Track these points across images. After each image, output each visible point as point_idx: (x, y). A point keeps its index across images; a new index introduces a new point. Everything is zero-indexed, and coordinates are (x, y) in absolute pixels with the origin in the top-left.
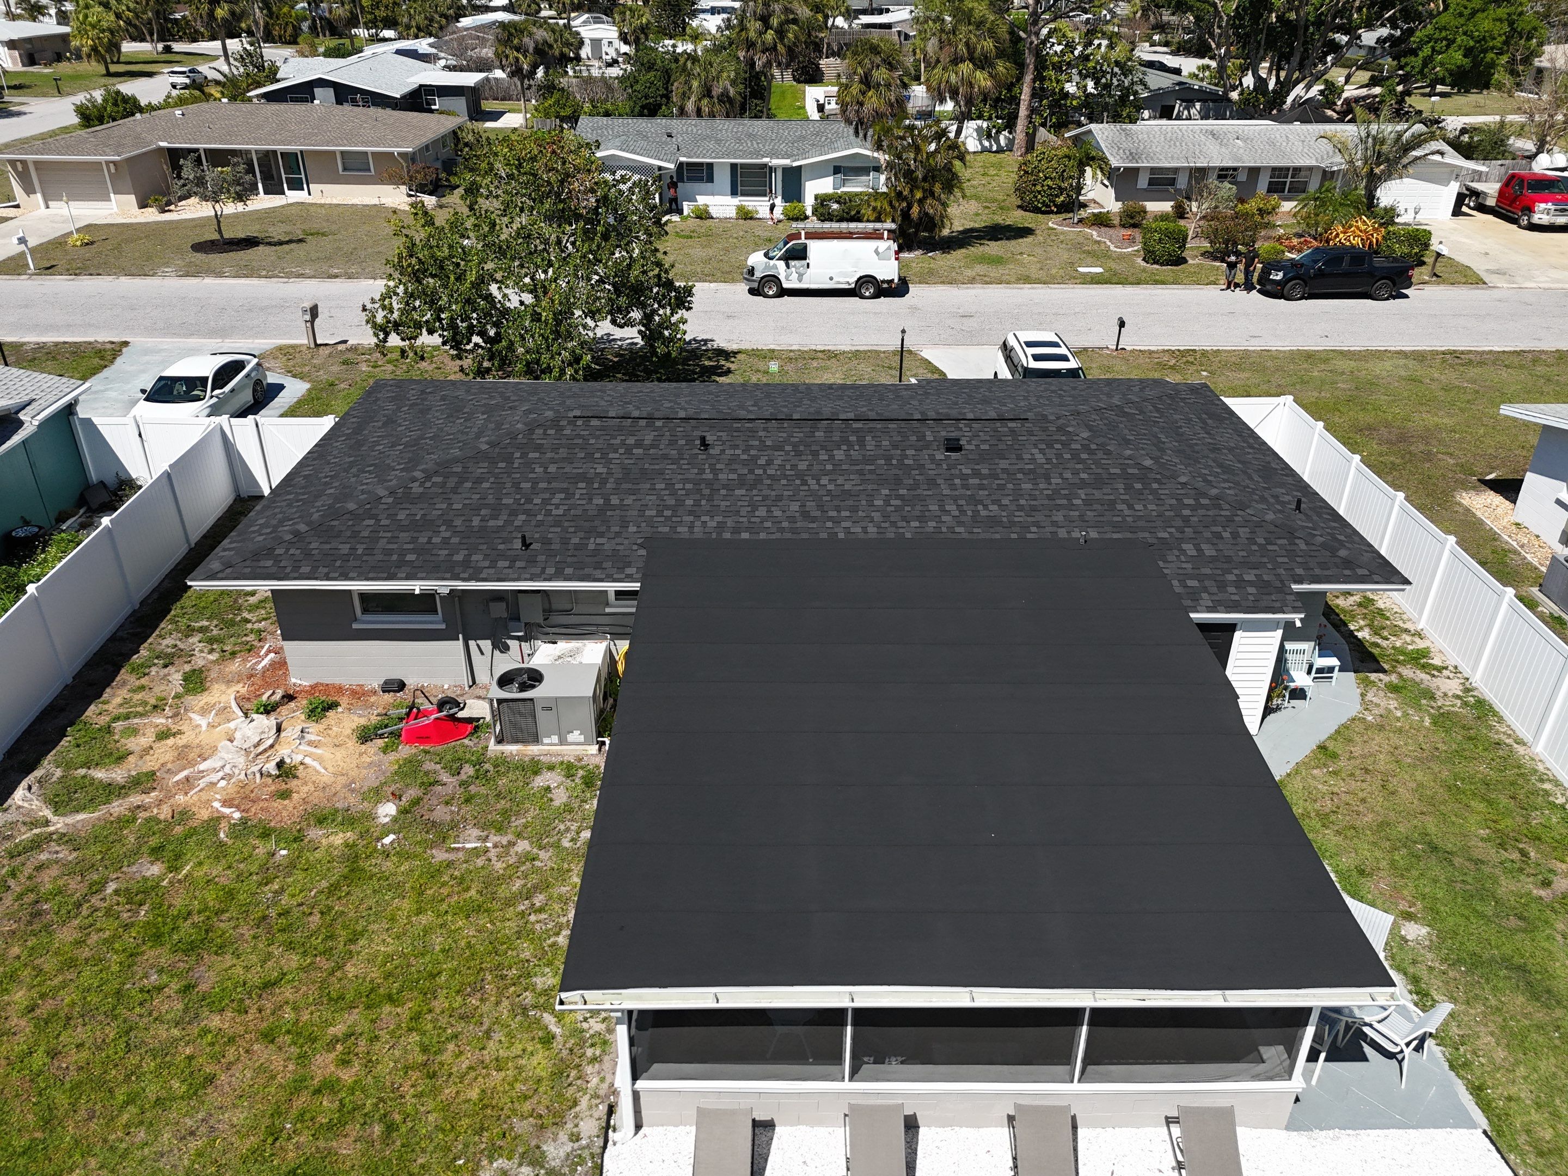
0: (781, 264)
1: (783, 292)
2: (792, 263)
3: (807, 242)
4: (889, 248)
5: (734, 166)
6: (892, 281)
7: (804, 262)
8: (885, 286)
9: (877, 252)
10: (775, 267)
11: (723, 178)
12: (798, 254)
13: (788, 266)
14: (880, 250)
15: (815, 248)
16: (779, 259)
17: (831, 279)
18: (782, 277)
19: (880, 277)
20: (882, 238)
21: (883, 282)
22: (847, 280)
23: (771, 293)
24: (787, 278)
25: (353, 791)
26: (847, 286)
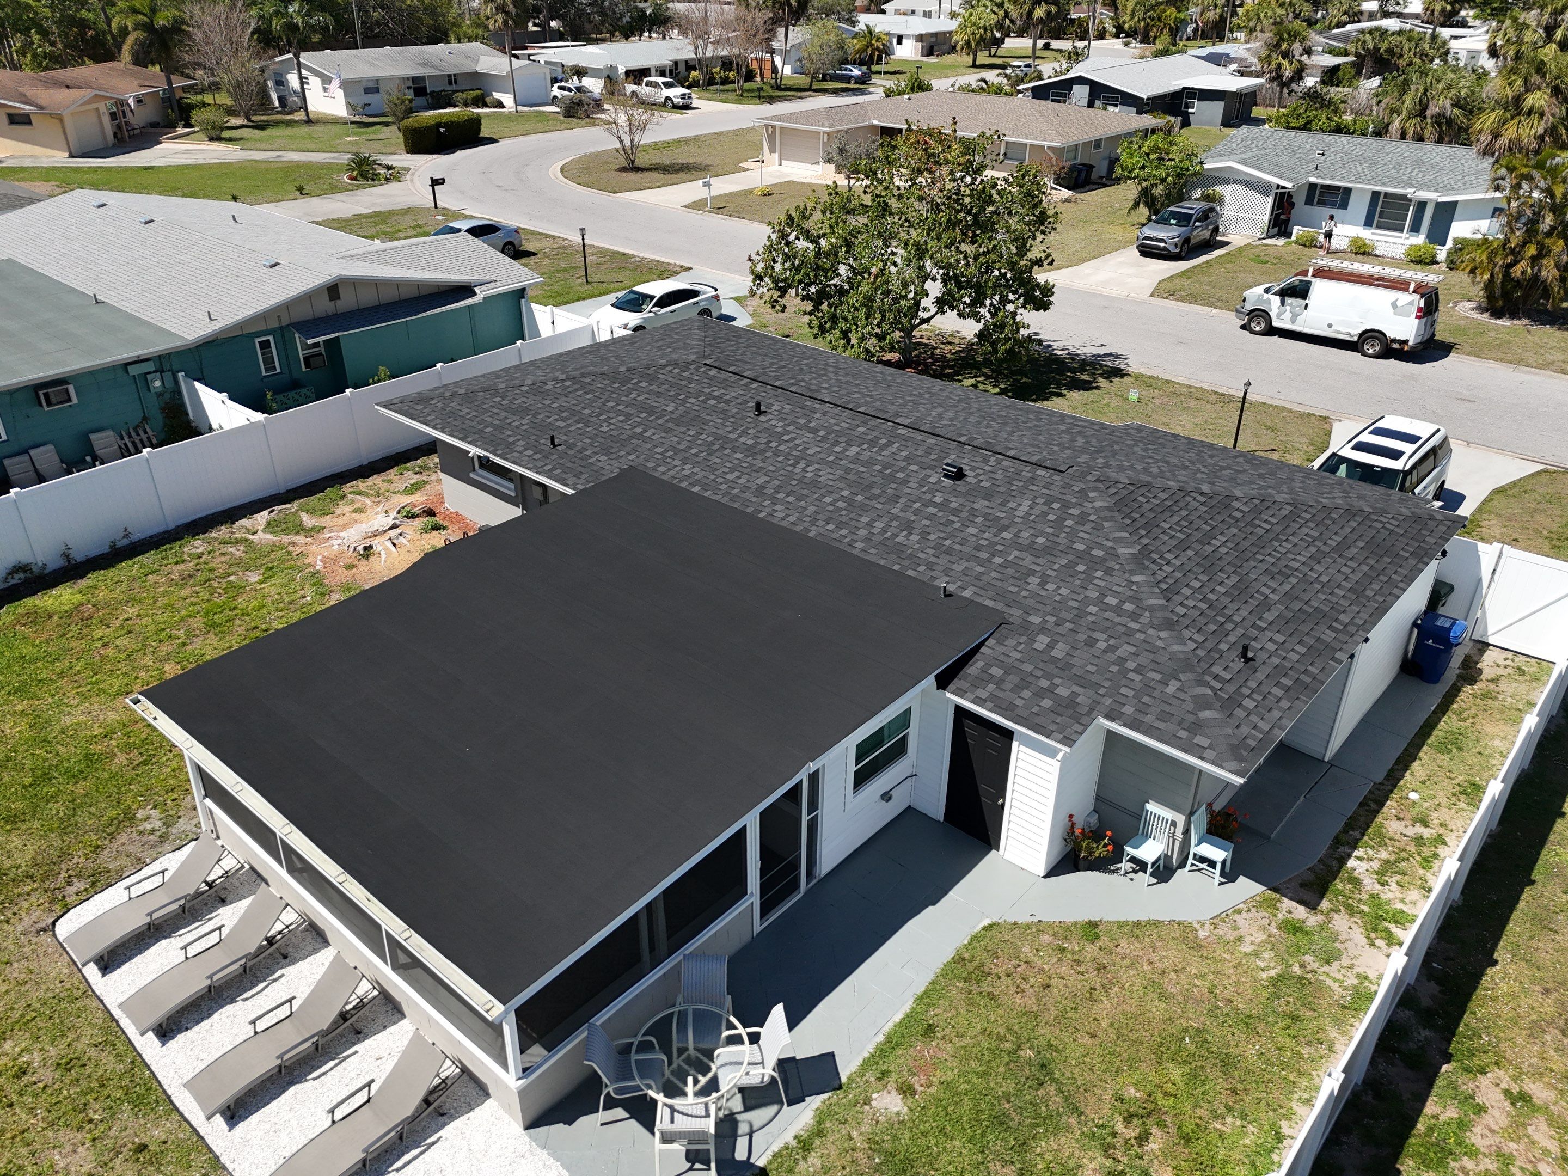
0: (1276, 300)
1: (1271, 331)
2: (1289, 300)
3: (1313, 280)
4: (1411, 303)
5: (1376, 195)
6: (1406, 342)
7: (1303, 302)
8: (1396, 346)
9: (1394, 305)
10: (1269, 301)
11: (1359, 205)
12: (1299, 291)
13: (1283, 303)
14: (1399, 304)
15: (1320, 289)
16: (1275, 294)
17: (1330, 326)
18: (1273, 314)
19: (1391, 334)
20: (1407, 290)
21: (1394, 341)
22: (1352, 331)
23: (1258, 329)
24: (1279, 316)
26: (1347, 338)
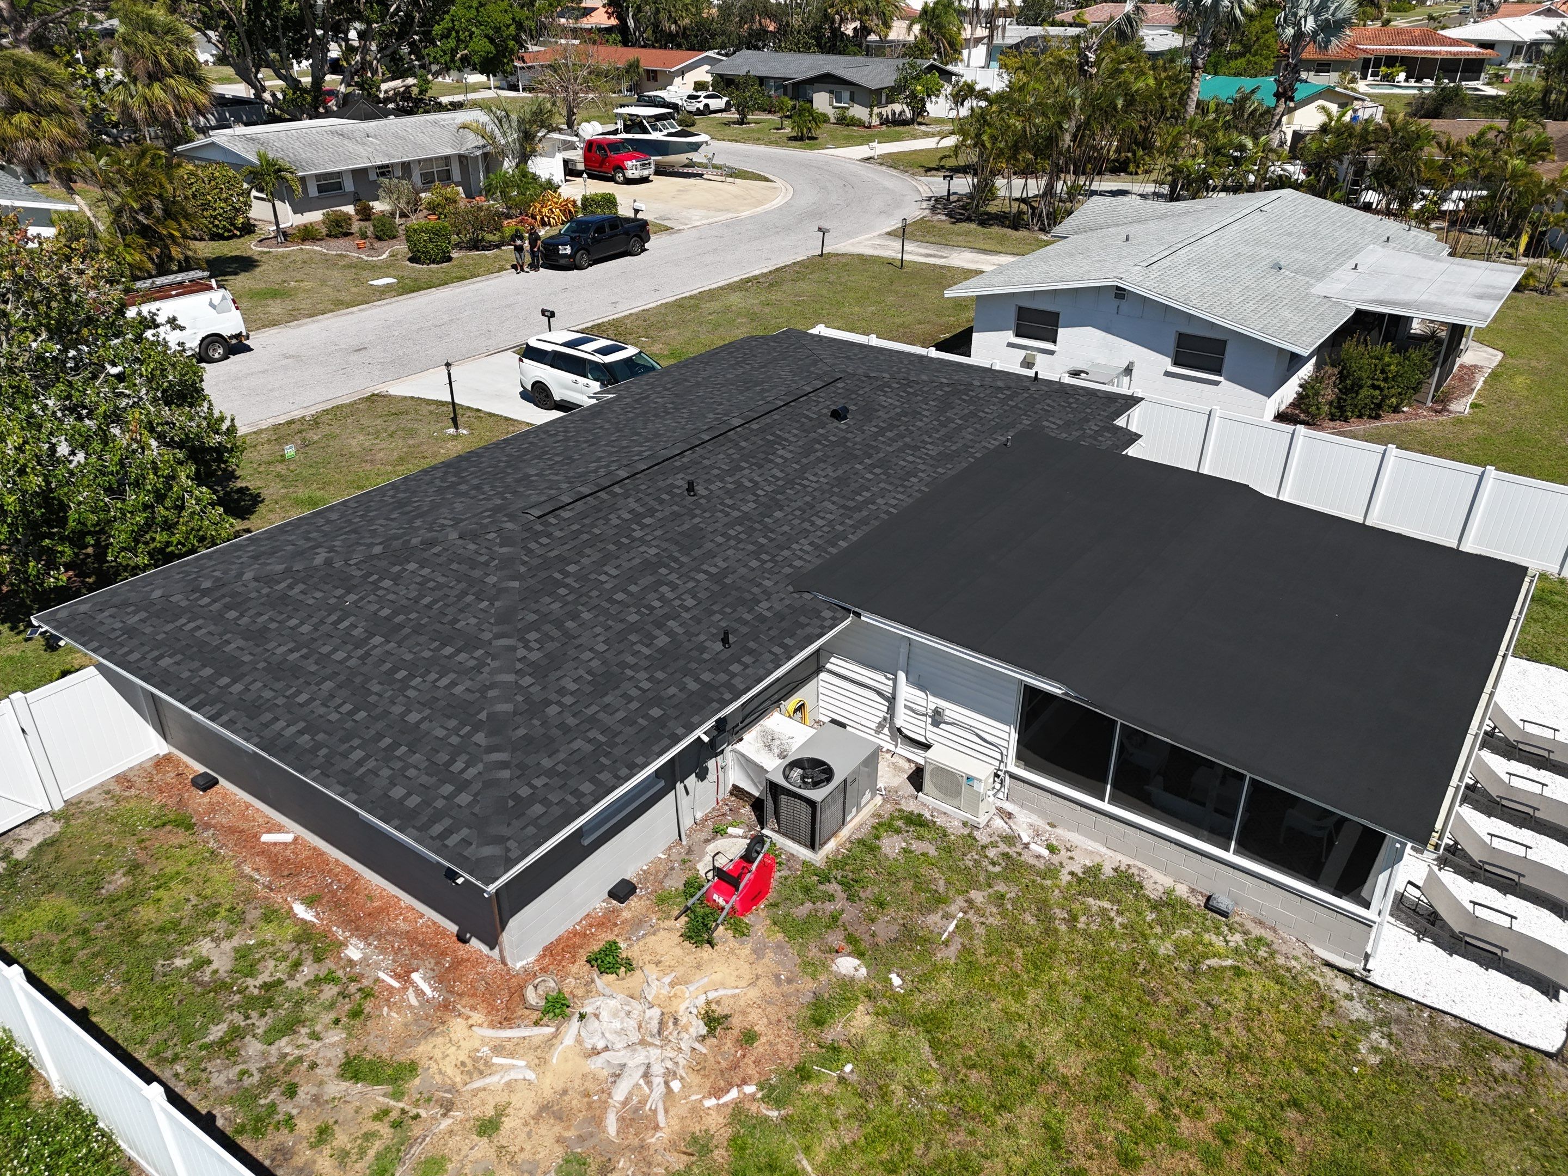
4: (224, 298)
6: (237, 334)
8: (234, 341)
9: (212, 305)
14: (216, 302)
19: (226, 333)
20: (211, 288)
21: (232, 337)
25: (789, 981)
